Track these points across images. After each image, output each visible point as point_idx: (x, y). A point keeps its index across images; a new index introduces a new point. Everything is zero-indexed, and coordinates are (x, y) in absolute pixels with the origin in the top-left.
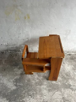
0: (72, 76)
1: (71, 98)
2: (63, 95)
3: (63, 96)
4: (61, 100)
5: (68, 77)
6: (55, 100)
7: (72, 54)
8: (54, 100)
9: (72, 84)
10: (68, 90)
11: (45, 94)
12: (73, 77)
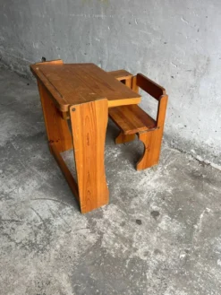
0: (136, 204)
1: (63, 234)
2: (54, 215)
3: (52, 219)
4: (39, 220)
5: (119, 198)
6: (30, 209)
7: (213, 164)
8: (27, 207)
9: (106, 217)
10: (78, 218)
11: (26, 187)
12: (133, 206)
